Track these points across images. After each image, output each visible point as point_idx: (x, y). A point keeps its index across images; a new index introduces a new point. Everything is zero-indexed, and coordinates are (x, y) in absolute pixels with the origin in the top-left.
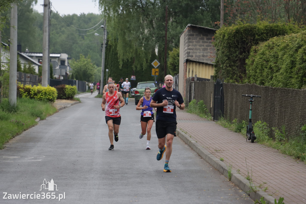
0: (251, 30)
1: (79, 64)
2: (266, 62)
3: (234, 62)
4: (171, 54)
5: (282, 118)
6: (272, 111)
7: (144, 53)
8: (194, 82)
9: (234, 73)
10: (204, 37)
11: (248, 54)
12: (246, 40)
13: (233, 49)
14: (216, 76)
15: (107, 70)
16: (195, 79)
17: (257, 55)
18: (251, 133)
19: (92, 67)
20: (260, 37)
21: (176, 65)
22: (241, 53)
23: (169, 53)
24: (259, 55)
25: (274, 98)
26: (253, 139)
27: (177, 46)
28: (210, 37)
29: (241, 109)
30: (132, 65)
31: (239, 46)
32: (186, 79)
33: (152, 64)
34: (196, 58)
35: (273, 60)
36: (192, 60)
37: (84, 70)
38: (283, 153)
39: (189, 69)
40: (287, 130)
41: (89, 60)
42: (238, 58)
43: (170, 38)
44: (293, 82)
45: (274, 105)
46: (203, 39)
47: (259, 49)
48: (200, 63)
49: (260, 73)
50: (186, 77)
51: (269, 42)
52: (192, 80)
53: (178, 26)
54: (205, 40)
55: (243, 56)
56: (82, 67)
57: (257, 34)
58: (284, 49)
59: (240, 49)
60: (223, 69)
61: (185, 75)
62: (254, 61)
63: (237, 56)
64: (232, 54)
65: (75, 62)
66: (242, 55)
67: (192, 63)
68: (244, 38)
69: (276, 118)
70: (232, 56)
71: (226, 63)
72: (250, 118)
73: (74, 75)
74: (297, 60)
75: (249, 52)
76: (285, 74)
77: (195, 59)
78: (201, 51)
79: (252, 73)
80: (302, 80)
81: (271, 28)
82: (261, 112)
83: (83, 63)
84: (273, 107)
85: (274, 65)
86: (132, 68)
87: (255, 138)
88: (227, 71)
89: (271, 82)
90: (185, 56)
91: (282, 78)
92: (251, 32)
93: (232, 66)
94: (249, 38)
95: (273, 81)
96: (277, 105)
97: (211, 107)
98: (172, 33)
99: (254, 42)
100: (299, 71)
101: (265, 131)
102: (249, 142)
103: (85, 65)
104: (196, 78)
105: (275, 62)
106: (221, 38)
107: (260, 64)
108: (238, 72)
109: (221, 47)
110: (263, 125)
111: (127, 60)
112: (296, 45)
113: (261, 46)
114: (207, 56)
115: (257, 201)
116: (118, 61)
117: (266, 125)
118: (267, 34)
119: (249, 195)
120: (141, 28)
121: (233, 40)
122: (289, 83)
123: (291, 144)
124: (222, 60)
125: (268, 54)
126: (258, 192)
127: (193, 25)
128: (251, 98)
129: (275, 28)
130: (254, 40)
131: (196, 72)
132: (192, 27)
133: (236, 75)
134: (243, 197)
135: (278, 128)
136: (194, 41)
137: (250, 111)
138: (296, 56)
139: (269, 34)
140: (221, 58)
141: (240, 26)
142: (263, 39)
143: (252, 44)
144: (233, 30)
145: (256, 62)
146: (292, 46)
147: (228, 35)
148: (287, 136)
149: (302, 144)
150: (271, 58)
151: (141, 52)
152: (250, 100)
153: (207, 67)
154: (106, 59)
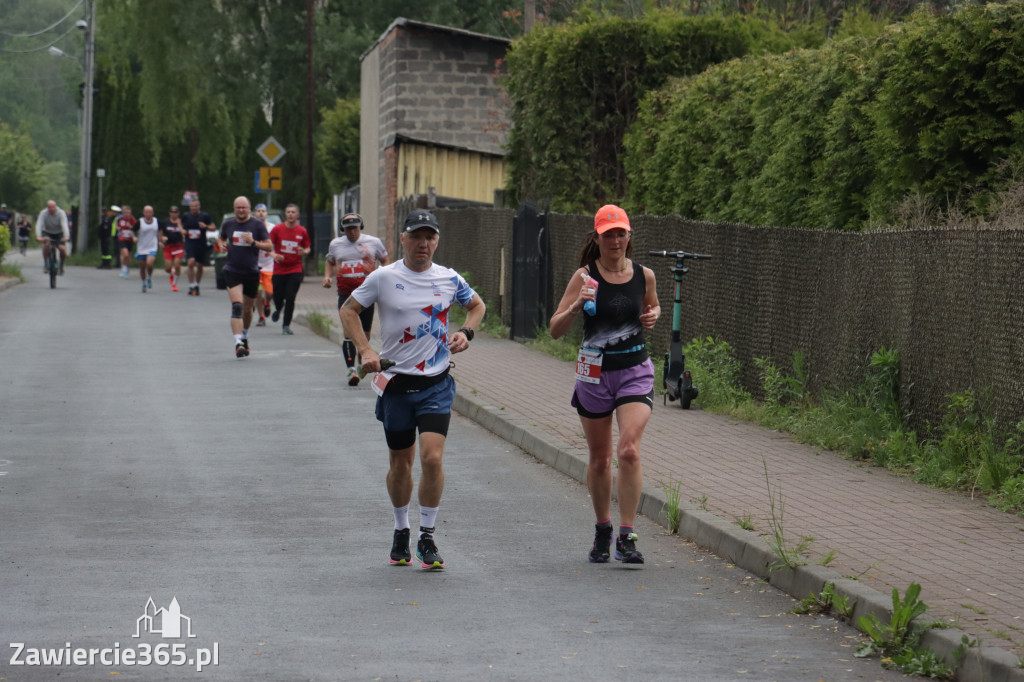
0: (631, 39)
2: (704, 142)
3: (576, 143)
4: (329, 118)
5: (788, 326)
6: (746, 305)
7: (227, 115)
9: (577, 180)
10: (450, 61)
11: (621, 116)
12: (616, 72)
13: (573, 102)
14: (512, 193)
15: (101, 173)
16: (432, 202)
17: (665, 120)
18: (682, 376)
19: (36, 162)
20: (660, 62)
21: (348, 154)
22: (599, 116)
23: (324, 115)
24: (673, 119)
25: (753, 261)
26: (686, 397)
27: (351, 85)
28: (470, 62)
30: (192, 156)
31: (594, 92)
32: (396, 203)
33: (260, 151)
34: (425, 131)
35: (730, 137)
36: (414, 138)
37: (8, 174)
38: (804, 443)
39: (406, 168)
40: (809, 364)
41: (25, 139)
42: (589, 132)
43: (321, 66)
44: (814, 209)
45: (753, 285)
46: (446, 67)
47: (672, 100)
48: (440, 148)
49: (680, 179)
50: (396, 196)
51: (711, 77)
53: (347, 26)
54: (455, 72)
55: (607, 125)
57: (651, 51)
58: (774, 102)
59: (597, 100)
60: (540, 168)
61: (393, 189)
62: (655, 142)
63: (587, 123)
64: (569, 119)
66: (604, 123)
67: (416, 150)
68: (608, 65)
69: (764, 327)
70: (571, 124)
71: (551, 149)
72: (675, 327)
74: (827, 135)
75: (630, 107)
76: (782, 184)
77: (423, 135)
78: (443, 109)
79: (650, 179)
80: (846, 201)
82: (703, 307)
83: (2, 150)
84: (752, 292)
85: (739, 152)
86: (191, 165)
87: (693, 394)
88: (556, 175)
89: (726, 208)
90: (384, 126)
91: (771, 196)
92: (631, 45)
93: (573, 156)
94: (626, 63)
95: (733, 205)
96: (768, 284)
97: (502, 292)
98: (326, 48)
99: (643, 77)
100: (835, 171)
101: (723, 371)
102: (673, 407)
103: (11, 155)
104: (434, 199)
105: (738, 145)
106: (530, 63)
107: (681, 149)
108: (590, 177)
109: (534, 94)
110: (720, 351)
111: (178, 138)
112: (818, 87)
113: (678, 90)
114: (460, 125)
115: (813, 596)
116: (146, 140)
117: (728, 351)
118: (683, 50)
119: (768, 580)
120: (220, 31)
121: (574, 70)
122: (798, 212)
123: (830, 412)
124: (536, 138)
125: (714, 116)
126: (804, 569)
127: (412, 21)
128: (678, 262)
129: (710, 32)
130: (640, 71)
131: (428, 180)
132: (409, 29)
133: (583, 188)
134: (748, 585)
135: (772, 360)
136: (417, 73)
137: (676, 305)
138: (820, 122)
139: (690, 52)
140: (534, 132)
141: (594, 24)
142: (670, 70)
143: (636, 83)
144: (572, 39)
145: (664, 143)
146: (806, 91)
147: (555, 55)
148: (810, 386)
149: (874, 409)
150: (723, 130)
151: (218, 112)
152: (674, 269)
153: (466, 160)
154: (95, 135)
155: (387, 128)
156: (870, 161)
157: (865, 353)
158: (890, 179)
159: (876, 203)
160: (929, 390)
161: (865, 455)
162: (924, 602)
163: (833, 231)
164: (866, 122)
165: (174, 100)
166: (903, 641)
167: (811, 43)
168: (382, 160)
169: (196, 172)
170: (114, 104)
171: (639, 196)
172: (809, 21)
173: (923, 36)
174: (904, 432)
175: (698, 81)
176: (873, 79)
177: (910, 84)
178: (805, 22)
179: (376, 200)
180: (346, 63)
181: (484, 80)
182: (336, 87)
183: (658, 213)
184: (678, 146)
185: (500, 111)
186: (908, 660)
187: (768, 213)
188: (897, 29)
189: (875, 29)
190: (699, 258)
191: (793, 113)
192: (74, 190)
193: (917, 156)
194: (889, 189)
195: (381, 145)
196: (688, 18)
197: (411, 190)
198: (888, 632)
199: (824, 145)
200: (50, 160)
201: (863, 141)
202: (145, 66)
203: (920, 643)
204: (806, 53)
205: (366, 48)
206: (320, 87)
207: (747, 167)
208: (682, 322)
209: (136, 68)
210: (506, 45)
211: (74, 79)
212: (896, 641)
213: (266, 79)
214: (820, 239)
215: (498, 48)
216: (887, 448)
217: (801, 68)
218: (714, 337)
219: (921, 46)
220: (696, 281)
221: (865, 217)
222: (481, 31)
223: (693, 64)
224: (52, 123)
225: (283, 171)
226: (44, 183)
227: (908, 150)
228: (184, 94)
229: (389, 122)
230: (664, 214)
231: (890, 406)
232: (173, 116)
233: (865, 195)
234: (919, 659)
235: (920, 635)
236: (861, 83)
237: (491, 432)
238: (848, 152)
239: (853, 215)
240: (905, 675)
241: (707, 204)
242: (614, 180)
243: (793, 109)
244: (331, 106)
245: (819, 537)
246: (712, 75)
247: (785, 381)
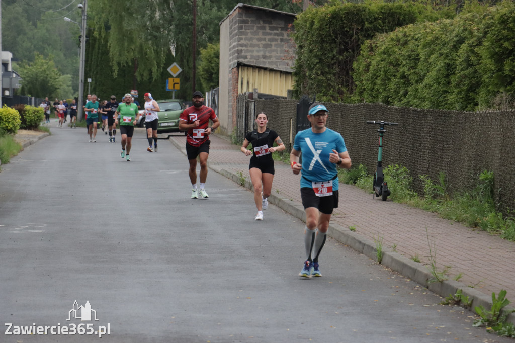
0: (357, 14)
1: (33, 70)
2: (394, 66)
3: (329, 67)
4: (204, 53)
5: (437, 160)
6: (415, 149)
7: (153, 51)
8: (255, 101)
9: (329, 85)
10: (265, 25)
11: (352, 53)
12: (349, 31)
13: (328, 45)
14: (296, 91)
15: (89, 80)
16: (255, 96)
17: (374, 55)
18: (382, 184)
19: (57, 74)
20: (372, 26)
21: (213, 71)
22: (341, 52)
23: (201, 52)
24: (378, 55)
25: (419, 126)
26: (385, 195)
27: (215, 37)
28: (275, 26)
29: (352, 145)
30: (135, 72)
31: (338, 41)
32: (237, 96)
33: (169, 70)
34: (252, 60)
35: (407, 63)
36: (247, 63)
37: (43, 80)
38: (445, 218)
39: (242, 79)
40: (447, 179)
41: (51, 63)
42: (335, 61)
43: (200, 27)
44: (450, 100)
45: (419, 138)
46: (263, 28)
47: (378, 45)
48: (260, 69)
49: (382, 85)
50: (237, 93)
51: (398, 33)
52: (249, 98)
53: (213, 7)
54: (268, 30)
55: (345, 58)
56: (39, 75)
57: (367, 20)
58: (430, 46)
59: (340, 45)
60: (311, 79)
61: (236, 89)
62: (369, 66)
63: (334, 57)
64: (326, 54)
65: (27, 67)
66: (343, 56)
67: (248, 69)
68: (346, 27)
69: (426, 160)
70: (326, 56)
71: (316, 69)
72: (379, 160)
73: (26, 89)
74: (457, 63)
75: (356, 48)
76: (434, 87)
77: (251, 62)
78: (261, 49)
79: (367, 85)
80: (467, 96)
81: (390, 10)
82: (393, 149)
83: (41, 68)
84: (418, 142)
85: (412, 71)
86: (135, 77)
87: (388, 193)
88: (318, 82)
89: (405, 99)
90: (232, 57)
91: (428, 93)
92: (357, 17)
93: (327, 73)
94: (355, 26)
95: (409, 98)
96: (427, 138)
98: (203, 18)
99: (363, 33)
100: (461, 81)
101: (404, 182)
102: (378, 199)
103: (45, 71)
104: (257, 94)
105: (412, 67)
106: (306, 26)
107: (383, 69)
108: (336, 84)
109: (308, 42)
110: (402, 172)
111: (127, 63)
112: (453, 38)
113: (381, 40)
114: (270, 57)
115: (451, 295)
116: (111, 64)
117: (406, 172)
118: (384, 19)
119: (428, 287)
120: (149, 9)
121: (328, 29)
122: (442, 101)
123: (458, 203)
124: (309, 64)
125: (399, 53)
126: (446, 282)
127: (246, 5)
128: (381, 126)
129: (397, 11)
130: (362, 30)
131: (254, 85)
132: (245, 8)
133: (332, 89)
134: (417, 290)
135: (428, 176)
136: (249, 31)
137: (380, 148)
138: (454, 56)
139: (387, 20)
140: (308, 60)
141: (338, 6)
142: (376, 29)
143: (360, 36)
144: (328, 14)
145: (374, 67)
146: (446, 40)
147: (319, 22)
148: (448, 190)
149: (481, 202)
150: (404, 60)
151: (148, 50)
152: (379, 130)
153: (273, 75)
154: (86, 61)
155: (233, 58)
156: (479, 76)
157: (476, 173)
158: (490, 85)
159: (482, 97)
160: (509, 192)
161: (476, 225)
162: (509, 299)
163: (460, 111)
164: (478, 56)
165: (126, 44)
166: (498, 319)
167: (448, 16)
168: (231, 75)
169: (137, 80)
170: (96, 46)
171: (361, 93)
172: (447, 5)
173: (507, 13)
174: (496, 213)
175: (391, 35)
176: (481, 35)
177: (500, 37)
178: (445, 6)
179: (227, 95)
180: (212, 26)
181: (282, 35)
182: (208, 38)
183: (371, 102)
184: (381, 68)
185: (290, 50)
186: (500, 329)
187: (427, 102)
188: (493, 9)
189: (481, 9)
190: (392, 125)
191: (440, 52)
192: (76, 89)
193: (503, 73)
194: (489, 90)
195: (230, 67)
196: (386, 4)
197: (245, 90)
198: (490, 314)
199: (456, 68)
200: (63, 74)
201: (476, 66)
202: (112, 27)
203: (506, 320)
204: (448, 21)
205: (223, 18)
206: (199, 38)
207: (416, 79)
208: (383, 157)
209: (107, 28)
210: (294, 16)
211: (76, 33)
212: (494, 319)
213: (172, 34)
214: (454, 116)
215: (290, 19)
216: (487, 221)
217: (444, 29)
218: (399, 165)
219: (506, 18)
220: (390, 136)
221: (476, 104)
222: (281, 10)
223: (388, 27)
224: (65, 55)
225: (180, 80)
226: (61, 85)
227: (499, 71)
228: (131, 41)
229: (234, 56)
230: (374, 102)
231: (489, 200)
232: (126, 52)
233: (477, 93)
234: (506, 328)
235: (506, 316)
236: (475, 36)
237: (286, 212)
238: (468, 71)
239: (470, 103)
240: (499, 336)
241: (396, 97)
242: (348, 85)
243: (440, 50)
244: (205, 47)
245: (453, 266)
246: (399, 32)
247: (435, 187)
